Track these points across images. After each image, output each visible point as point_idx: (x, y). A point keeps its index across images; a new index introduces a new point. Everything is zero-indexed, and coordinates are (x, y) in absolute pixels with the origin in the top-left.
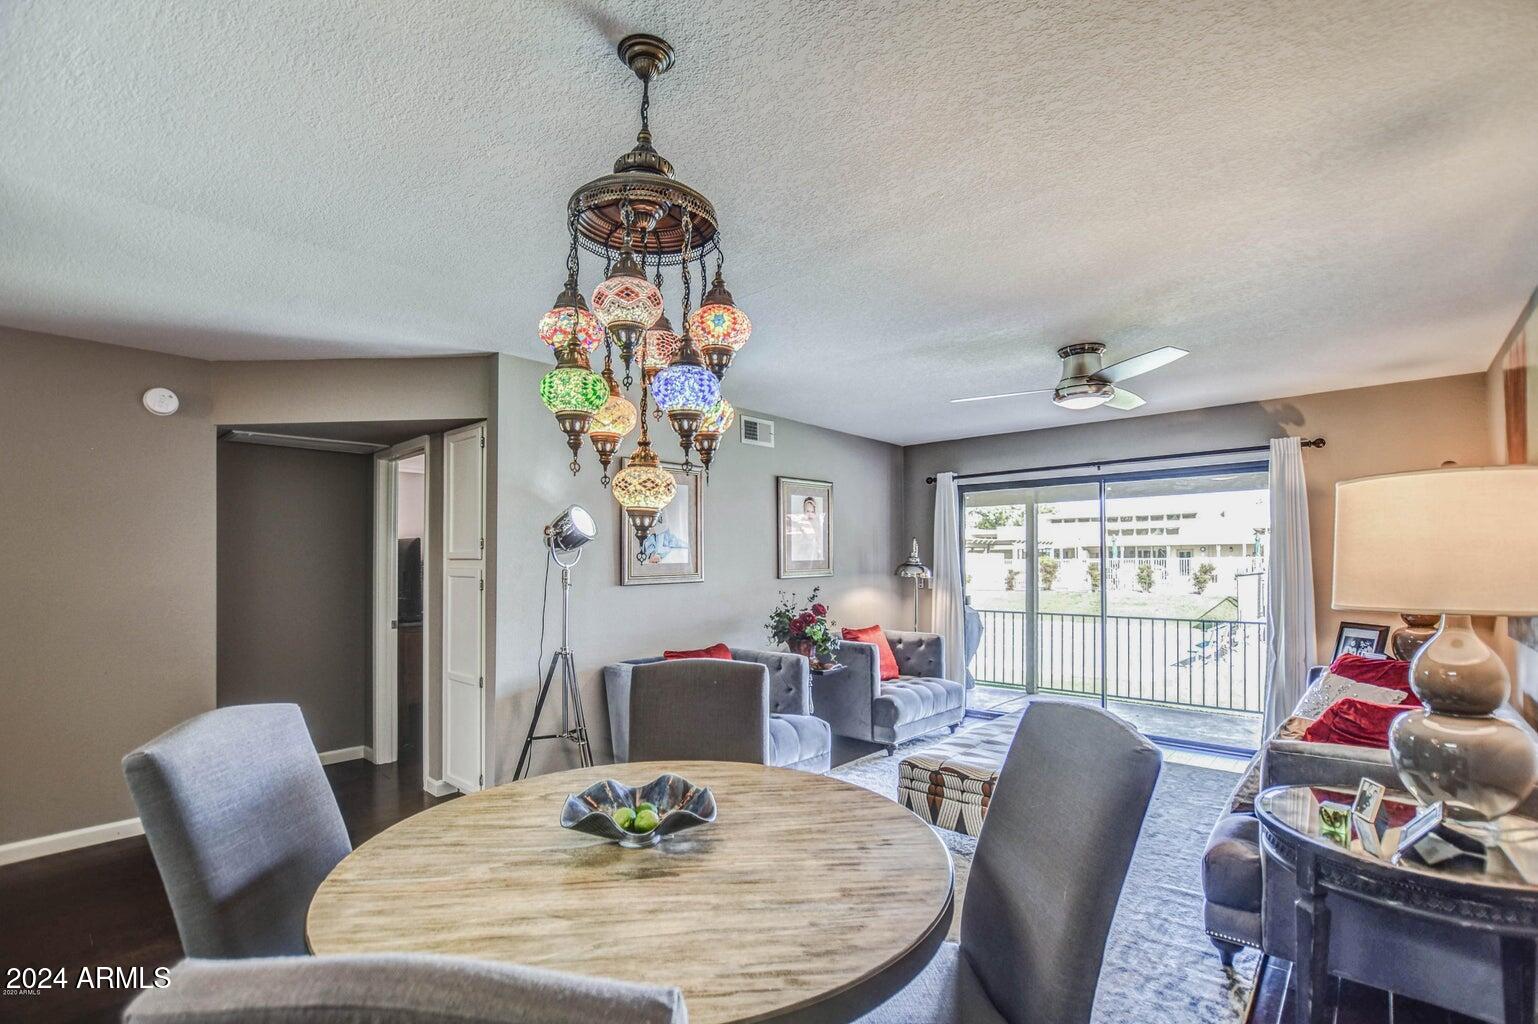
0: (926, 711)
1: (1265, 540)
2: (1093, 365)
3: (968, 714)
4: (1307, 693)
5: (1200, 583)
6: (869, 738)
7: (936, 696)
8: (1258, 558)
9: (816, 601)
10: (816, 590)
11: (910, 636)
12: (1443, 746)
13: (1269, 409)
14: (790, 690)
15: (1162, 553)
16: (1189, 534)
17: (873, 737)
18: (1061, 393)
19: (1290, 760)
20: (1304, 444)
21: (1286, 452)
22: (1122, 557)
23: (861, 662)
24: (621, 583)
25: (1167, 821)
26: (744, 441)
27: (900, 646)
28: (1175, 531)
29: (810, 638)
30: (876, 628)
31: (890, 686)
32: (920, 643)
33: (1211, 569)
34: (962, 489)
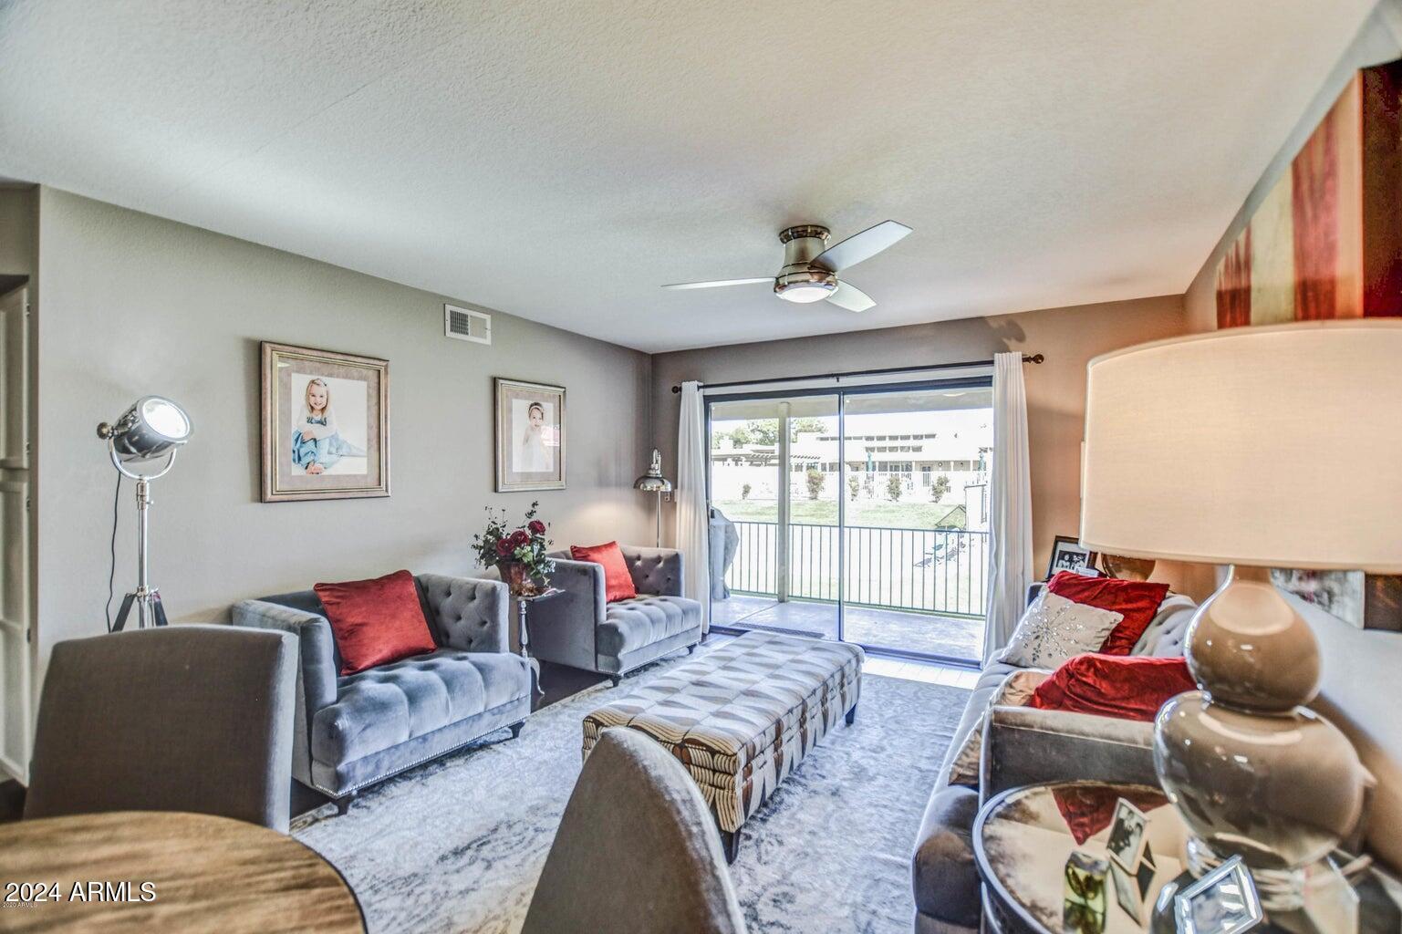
0: (658, 634)
1: (989, 457)
2: (814, 248)
3: (713, 629)
4: (1027, 614)
5: (937, 493)
6: (592, 667)
7: (670, 617)
8: (982, 472)
9: (534, 518)
10: (534, 505)
11: (649, 552)
12: (1230, 759)
13: (994, 324)
14: (485, 623)
15: (908, 467)
16: (930, 452)
17: (597, 667)
18: (781, 281)
19: (1017, 736)
20: (1026, 360)
21: (1008, 365)
22: (877, 469)
23: (584, 586)
24: (261, 498)
25: (890, 756)
26: (449, 333)
27: (639, 563)
28: (918, 449)
29: (520, 560)
30: (612, 544)
31: (618, 609)
32: (658, 559)
33: (947, 481)
34: (708, 400)
